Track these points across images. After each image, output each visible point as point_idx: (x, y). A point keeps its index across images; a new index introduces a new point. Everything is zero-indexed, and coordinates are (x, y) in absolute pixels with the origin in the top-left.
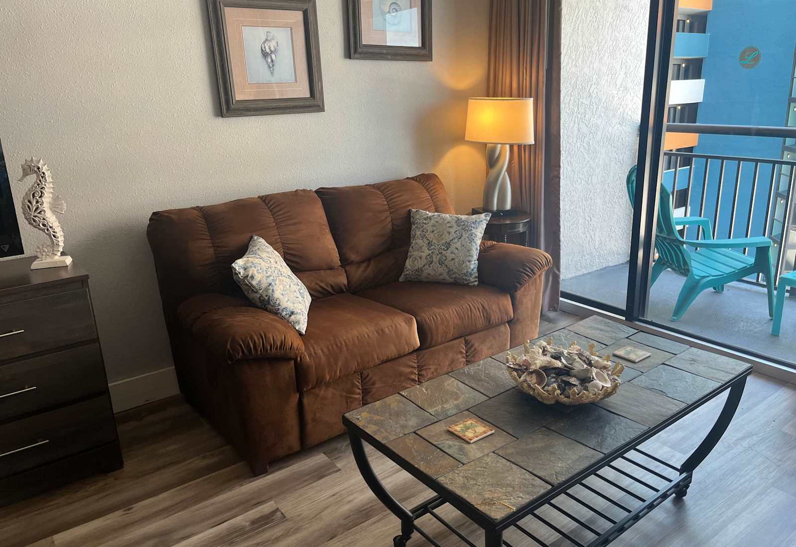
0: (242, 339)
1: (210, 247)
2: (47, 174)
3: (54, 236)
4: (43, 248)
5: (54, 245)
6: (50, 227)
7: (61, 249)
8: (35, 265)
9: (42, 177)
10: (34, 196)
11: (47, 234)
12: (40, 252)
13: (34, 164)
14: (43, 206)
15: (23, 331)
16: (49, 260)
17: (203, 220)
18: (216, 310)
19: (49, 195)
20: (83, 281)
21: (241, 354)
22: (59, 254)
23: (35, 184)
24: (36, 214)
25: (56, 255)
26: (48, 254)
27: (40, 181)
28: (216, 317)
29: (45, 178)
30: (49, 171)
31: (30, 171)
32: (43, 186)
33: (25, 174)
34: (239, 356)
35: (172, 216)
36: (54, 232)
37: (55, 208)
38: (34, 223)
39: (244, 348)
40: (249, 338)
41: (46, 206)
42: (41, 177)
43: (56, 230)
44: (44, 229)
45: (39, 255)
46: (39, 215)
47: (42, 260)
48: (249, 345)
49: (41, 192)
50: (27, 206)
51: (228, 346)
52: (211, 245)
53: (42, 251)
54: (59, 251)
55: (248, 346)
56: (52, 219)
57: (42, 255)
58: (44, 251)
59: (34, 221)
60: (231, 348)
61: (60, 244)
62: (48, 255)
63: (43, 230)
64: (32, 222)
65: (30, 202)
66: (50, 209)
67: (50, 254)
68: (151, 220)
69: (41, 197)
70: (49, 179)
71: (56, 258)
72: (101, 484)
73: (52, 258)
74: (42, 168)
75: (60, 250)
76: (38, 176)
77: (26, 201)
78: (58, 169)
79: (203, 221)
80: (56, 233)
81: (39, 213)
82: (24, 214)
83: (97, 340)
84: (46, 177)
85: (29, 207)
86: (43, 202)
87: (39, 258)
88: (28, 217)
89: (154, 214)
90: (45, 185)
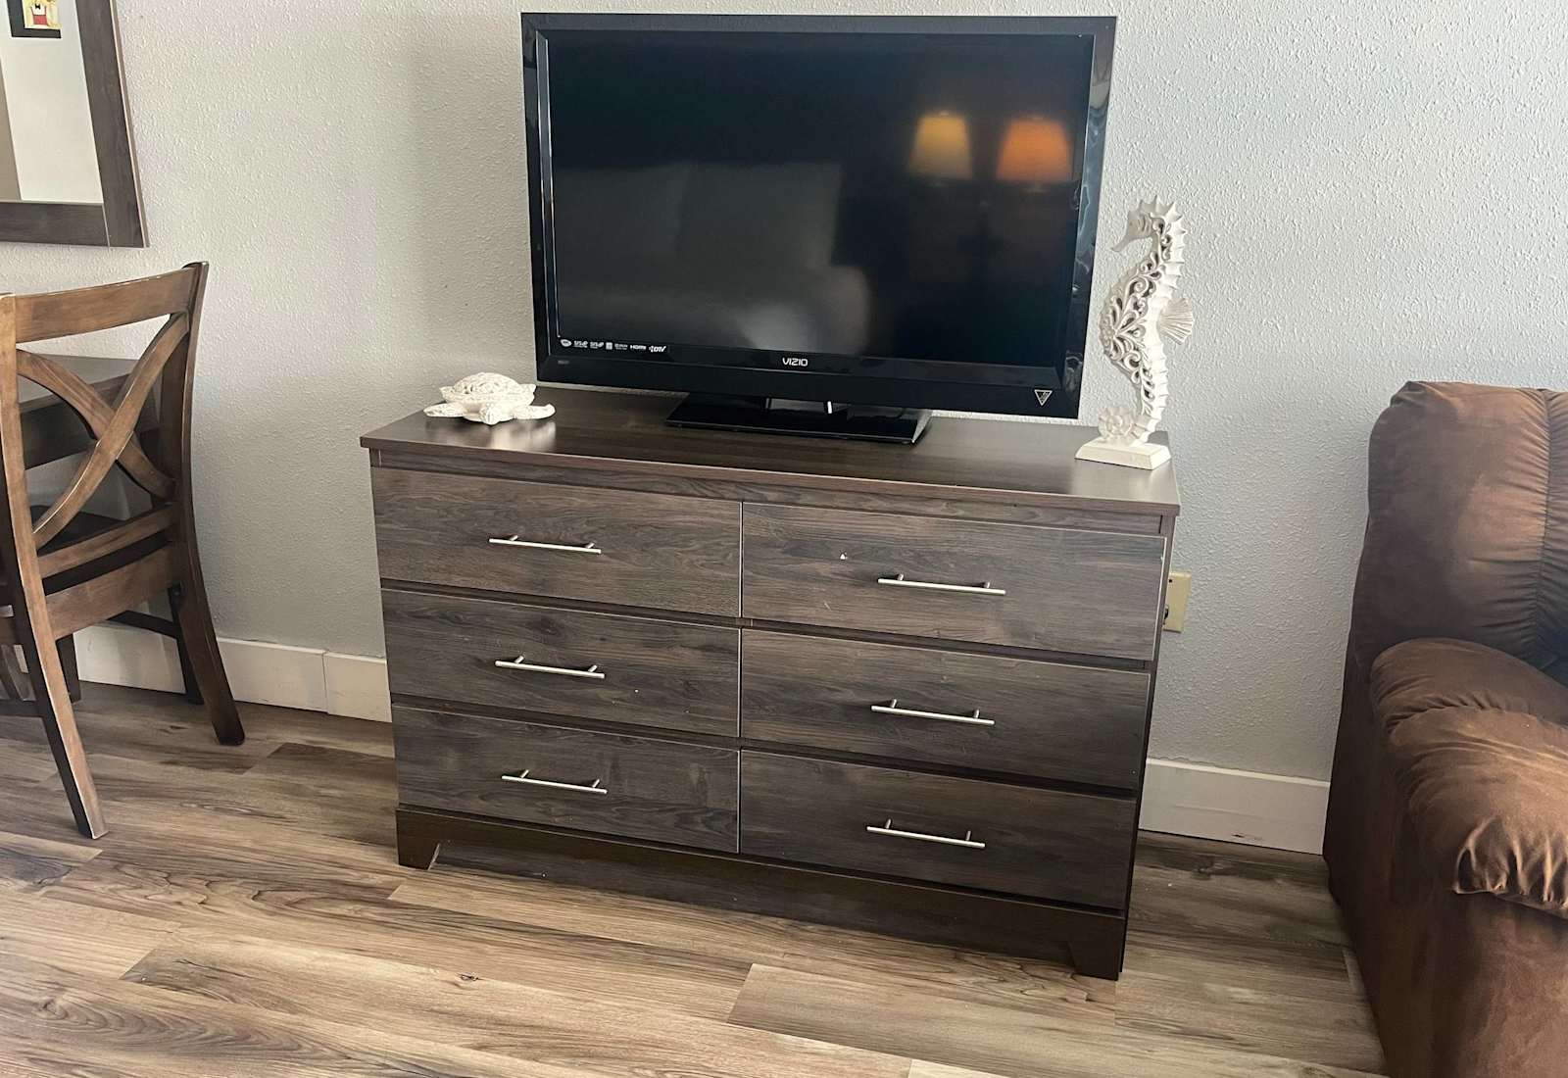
0: (1523, 842)
1: (1536, 515)
2: (1178, 241)
3: (1147, 393)
4: (1115, 414)
5: (1140, 414)
6: (1145, 371)
7: (1151, 428)
8: (1088, 451)
9: (1163, 248)
10: (1132, 291)
11: (1134, 385)
12: (1108, 422)
13: (1155, 214)
14: (1144, 318)
15: (1003, 592)
16: (1120, 447)
17: (1545, 434)
18: (1482, 707)
19: (1163, 295)
20: (1164, 517)
21: (1503, 882)
22: (1145, 436)
23: (1144, 260)
24: (1124, 334)
25: (1137, 438)
26: (1121, 431)
27: (1157, 257)
28: (1469, 729)
29: (1169, 251)
30: (1183, 235)
31: (1143, 229)
32: (1159, 270)
33: (1131, 236)
34: (1493, 886)
35: (1456, 401)
36: (1148, 383)
37: (1168, 325)
38: (1114, 353)
39: (1519, 867)
40: (1548, 843)
41: (1151, 319)
42: (1160, 247)
43: (1153, 381)
44: (1131, 373)
45: (1103, 428)
46: (1129, 336)
47: (1104, 442)
48: (1539, 867)
49: (1151, 283)
50: (1111, 311)
51: (1471, 844)
52: (1541, 510)
53: (1111, 421)
54: (1146, 430)
55: (1538, 873)
56: (1153, 350)
57: (1110, 431)
58: (1116, 423)
59: (1116, 348)
60: (1476, 851)
61: (1153, 414)
62: (1121, 434)
63: (1127, 373)
64: (1113, 348)
65: (1120, 302)
66: (1158, 328)
67: (1126, 434)
68: (1395, 400)
69: (1147, 294)
70: (1176, 255)
71: (1136, 444)
72: (1055, 992)
73: (1127, 444)
74: (1170, 225)
75: (1149, 429)
76: (1154, 245)
77: (1114, 299)
78: (1215, 236)
79: (1543, 438)
80: (1153, 386)
81: (1131, 332)
82: (1100, 327)
83: (1150, 667)
84: (1172, 249)
85: (1114, 313)
86: (1146, 309)
87: (1100, 435)
88: (1106, 338)
89: (1410, 386)
90: (1164, 268)
